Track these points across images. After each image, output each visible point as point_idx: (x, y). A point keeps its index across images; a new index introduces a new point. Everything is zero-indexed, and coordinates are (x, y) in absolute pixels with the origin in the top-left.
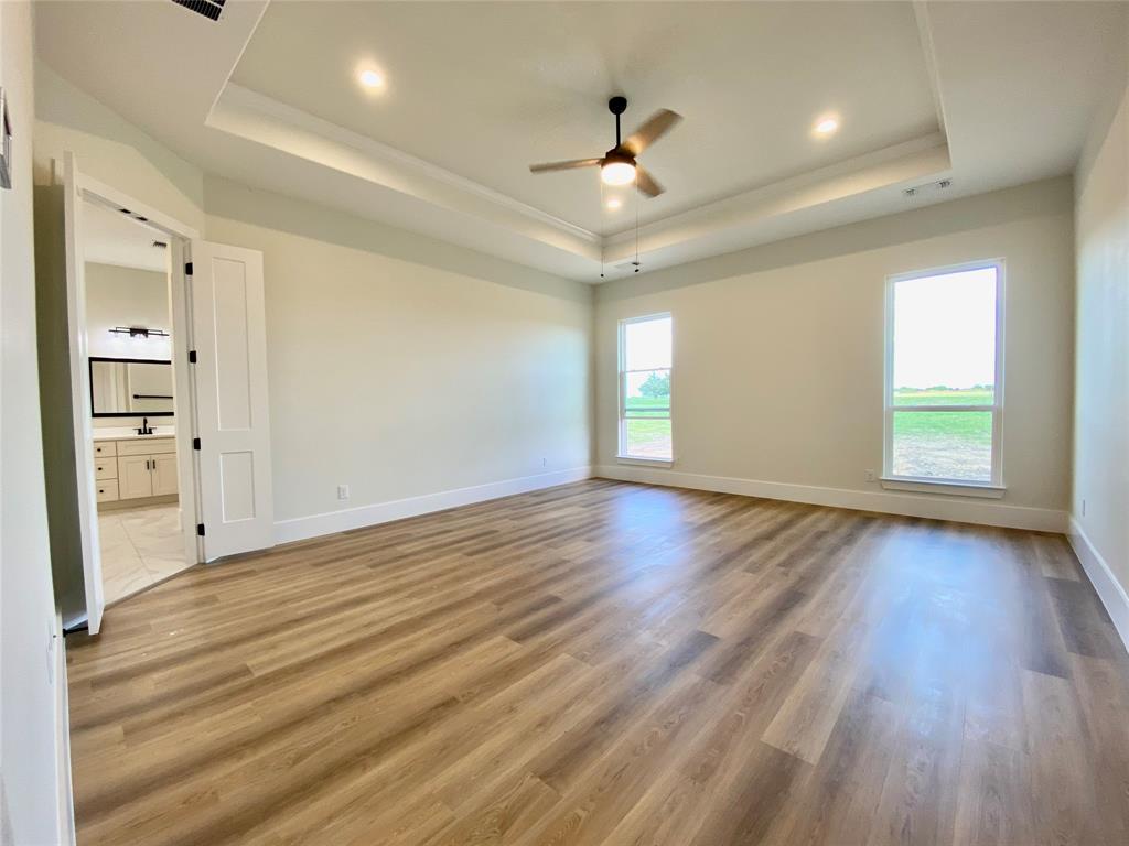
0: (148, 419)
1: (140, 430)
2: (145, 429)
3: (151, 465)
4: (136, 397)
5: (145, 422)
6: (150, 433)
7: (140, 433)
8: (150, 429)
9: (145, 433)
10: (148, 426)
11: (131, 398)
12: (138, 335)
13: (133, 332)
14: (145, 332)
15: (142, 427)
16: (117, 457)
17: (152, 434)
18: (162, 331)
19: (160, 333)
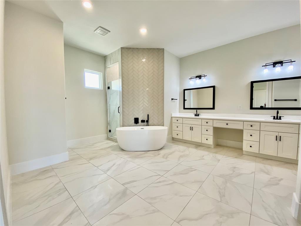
0: (280, 111)
1: (274, 117)
2: (277, 117)
3: (278, 138)
4: (275, 100)
5: (278, 113)
6: (280, 119)
7: (274, 118)
8: (280, 117)
9: (277, 119)
10: (279, 115)
11: (273, 100)
12: (277, 65)
13: (275, 64)
14: (281, 63)
15: (276, 116)
16: (260, 130)
17: (281, 119)
18: (291, 60)
19: (290, 61)
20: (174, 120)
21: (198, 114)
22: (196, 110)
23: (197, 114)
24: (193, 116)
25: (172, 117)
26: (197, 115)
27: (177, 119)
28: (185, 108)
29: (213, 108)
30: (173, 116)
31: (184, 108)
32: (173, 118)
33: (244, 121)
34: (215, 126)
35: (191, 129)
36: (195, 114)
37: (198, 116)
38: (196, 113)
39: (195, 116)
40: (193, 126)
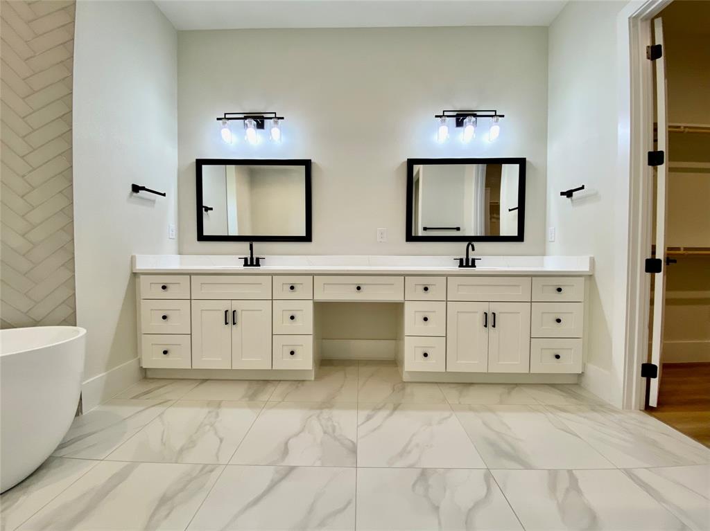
1: (461, 261)
2: (467, 260)
3: (489, 319)
5: (472, 249)
6: (474, 265)
7: (461, 265)
8: (473, 261)
9: (468, 265)
12: (467, 120)
16: (447, 301)
17: (475, 267)
18: (495, 111)
19: (493, 113)
20: (148, 288)
21: (258, 259)
22: (246, 245)
23: (252, 258)
24: (239, 266)
25: (135, 275)
26: (252, 262)
27: (165, 280)
28: (205, 234)
29: (308, 238)
30: (141, 266)
31: (201, 237)
32: (142, 277)
33: (405, 275)
34: (320, 297)
35: (230, 319)
36: (246, 259)
37: (258, 265)
38: (249, 257)
39: (246, 265)
40: (236, 306)
